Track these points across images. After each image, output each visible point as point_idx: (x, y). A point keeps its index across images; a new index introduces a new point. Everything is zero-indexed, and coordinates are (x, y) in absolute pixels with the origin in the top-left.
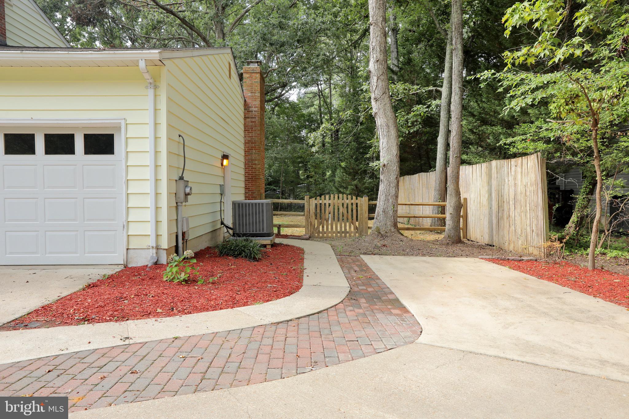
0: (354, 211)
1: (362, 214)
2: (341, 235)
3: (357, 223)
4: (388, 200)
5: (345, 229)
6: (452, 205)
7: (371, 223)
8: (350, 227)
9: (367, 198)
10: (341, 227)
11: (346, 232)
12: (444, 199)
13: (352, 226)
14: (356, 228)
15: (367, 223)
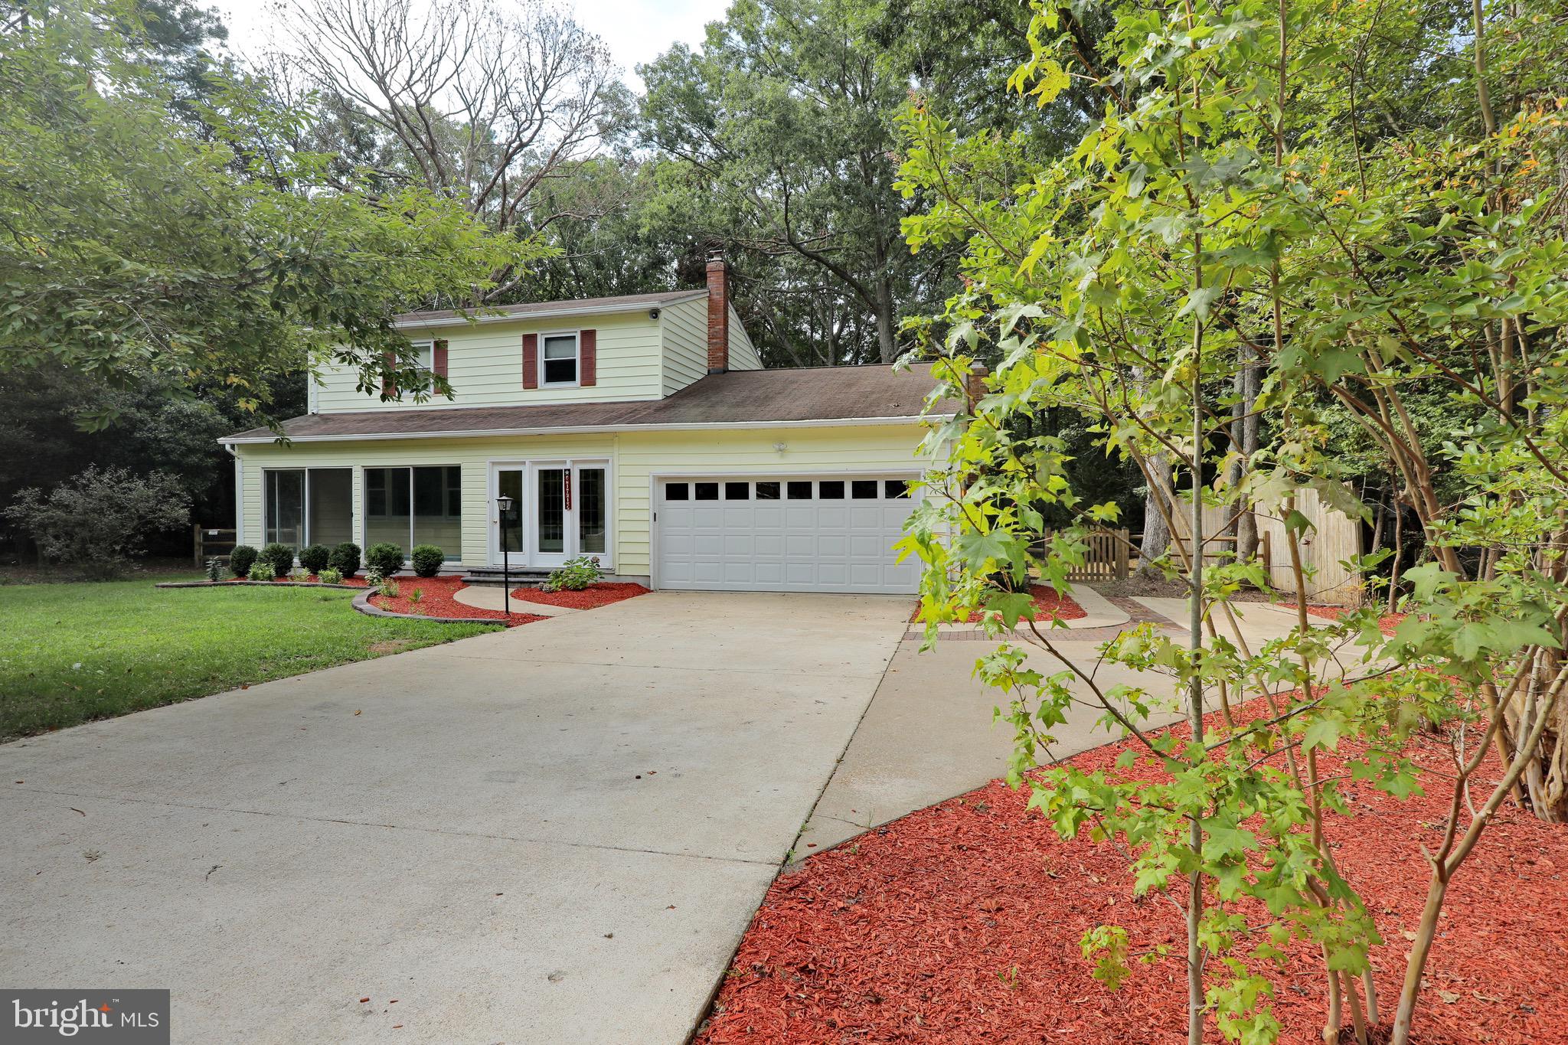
0: (1110, 548)
1: (1120, 551)
2: (1092, 579)
3: (1114, 564)
4: (1158, 534)
5: (1098, 571)
6: (1245, 540)
7: (1133, 563)
8: (1104, 568)
9: (1127, 531)
10: (1092, 568)
11: (1098, 574)
12: (1235, 532)
13: (1107, 567)
14: (1112, 569)
15: (1127, 563)
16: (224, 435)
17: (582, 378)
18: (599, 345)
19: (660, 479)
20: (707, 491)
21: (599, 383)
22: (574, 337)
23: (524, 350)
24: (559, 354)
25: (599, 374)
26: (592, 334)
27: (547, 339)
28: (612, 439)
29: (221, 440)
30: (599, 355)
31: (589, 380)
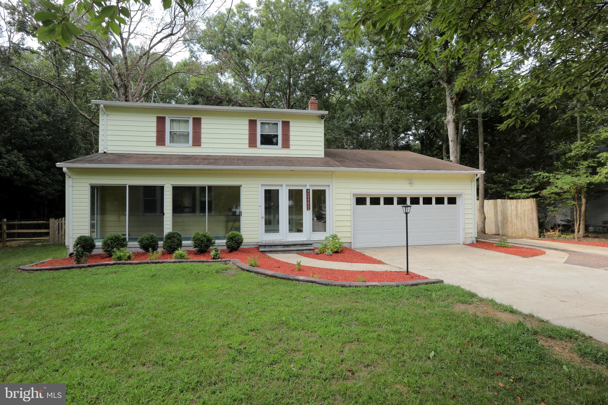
16: (60, 162)
17: (283, 144)
18: (291, 129)
19: (354, 195)
20: (375, 201)
21: (291, 147)
22: (277, 124)
23: (250, 127)
24: (268, 131)
25: (291, 143)
26: (288, 123)
27: (261, 123)
28: (331, 175)
29: (58, 165)
30: (291, 133)
31: (286, 144)
